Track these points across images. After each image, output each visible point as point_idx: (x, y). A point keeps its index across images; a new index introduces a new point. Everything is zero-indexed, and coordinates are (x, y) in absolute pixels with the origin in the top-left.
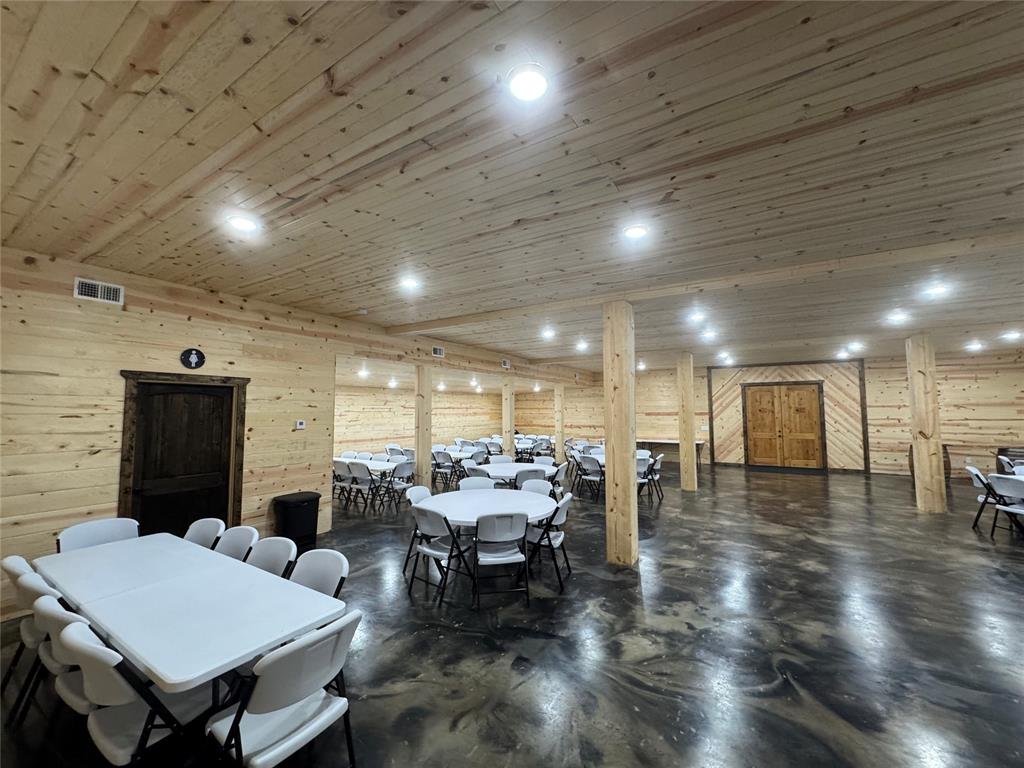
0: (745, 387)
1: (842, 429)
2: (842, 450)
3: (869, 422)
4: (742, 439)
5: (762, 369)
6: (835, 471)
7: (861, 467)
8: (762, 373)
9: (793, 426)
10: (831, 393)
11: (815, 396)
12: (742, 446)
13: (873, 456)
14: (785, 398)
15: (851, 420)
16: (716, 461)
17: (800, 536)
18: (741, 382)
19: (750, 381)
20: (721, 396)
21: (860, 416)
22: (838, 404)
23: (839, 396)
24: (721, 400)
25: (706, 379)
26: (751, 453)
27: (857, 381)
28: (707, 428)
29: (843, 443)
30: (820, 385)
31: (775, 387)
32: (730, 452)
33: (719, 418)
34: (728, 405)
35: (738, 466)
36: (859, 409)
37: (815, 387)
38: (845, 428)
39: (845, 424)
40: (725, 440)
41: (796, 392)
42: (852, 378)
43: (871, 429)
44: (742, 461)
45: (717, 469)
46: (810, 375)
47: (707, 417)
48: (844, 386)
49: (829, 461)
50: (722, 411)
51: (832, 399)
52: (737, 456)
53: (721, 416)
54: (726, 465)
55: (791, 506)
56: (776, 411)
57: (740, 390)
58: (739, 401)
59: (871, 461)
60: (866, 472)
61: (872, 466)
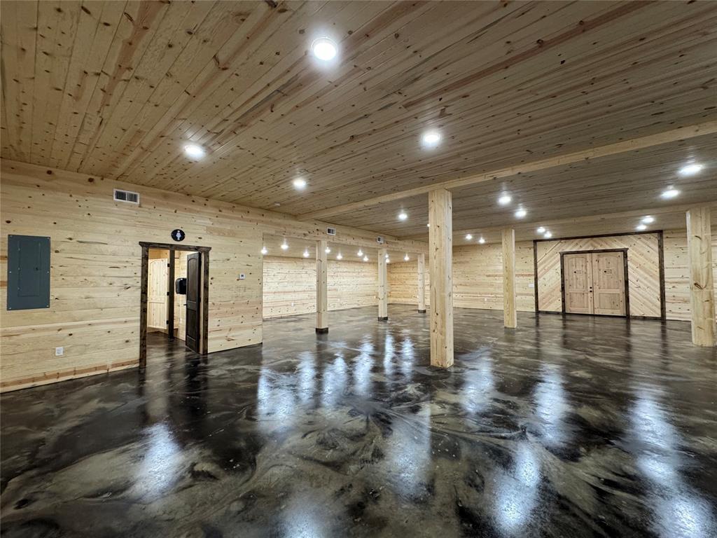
0: (563, 255)
1: (642, 285)
2: (644, 302)
3: (666, 280)
4: (560, 294)
5: (577, 240)
6: (636, 318)
7: (658, 315)
8: (577, 244)
9: (602, 284)
10: (634, 257)
11: (621, 260)
12: (561, 299)
13: (668, 306)
14: (595, 263)
15: (651, 279)
16: (540, 310)
17: (582, 357)
18: (561, 251)
19: (568, 250)
20: (545, 262)
21: (658, 275)
22: (640, 266)
23: (641, 260)
24: (544, 264)
25: (532, 250)
26: (568, 304)
27: (657, 248)
28: (533, 285)
29: (643, 296)
30: (625, 251)
31: (588, 254)
32: (550, 303)
33: (542, 279)
34: (549, 269)
35: (558, 313)
36: (658, 270)
37: (621, 254)
38: (645, 285)
39: (646, 282)
40: (548, 294)
41: (605, 258)
42: (651, 245)
43: (667, 286)
44: (561, 310)
45: (540, 316)
46: (617, 244)
47: (533, 277)
48: (645, 252)
49: (631, 309)
50: (545, 273)
51: (635, 263)
52: (556, 306)
53: (545, 276)
54: (547, 313)
55: (586, 339)
56: (588, 272)
57: (559, 256)
58: (559, 265)
59: (667, 310)
60: (662, 319)
61: (667, 314)
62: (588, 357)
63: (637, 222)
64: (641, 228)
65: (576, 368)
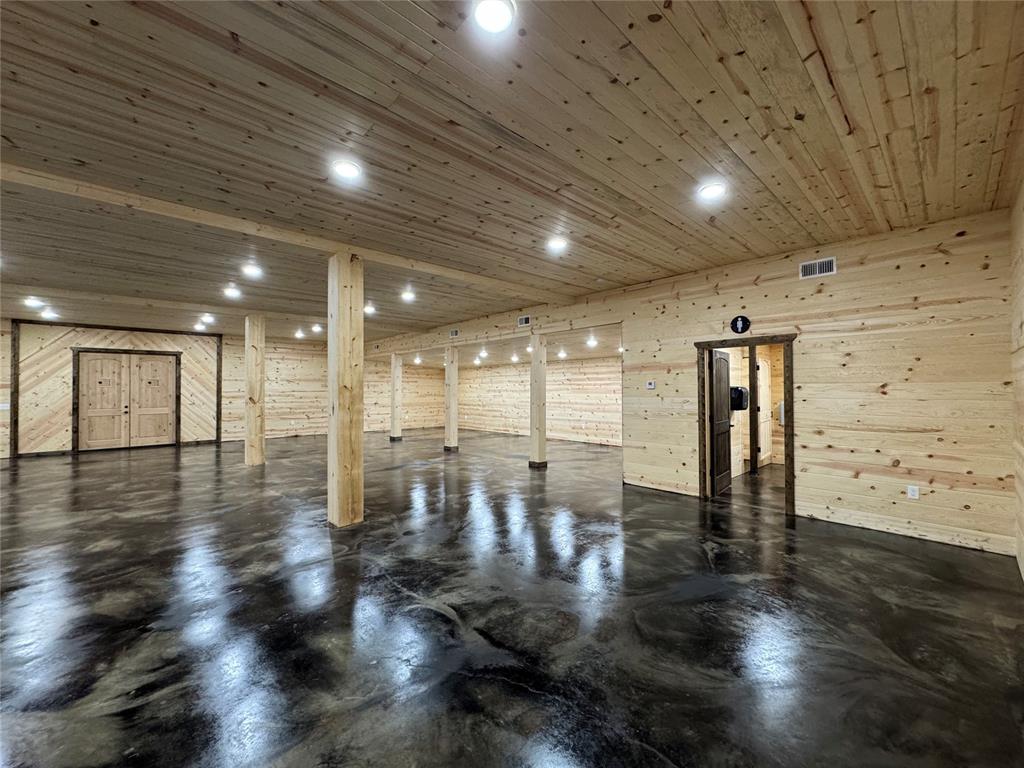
0: (77, 353)
1: (197, 402)
2: (197, 425)
3: (223, 394)
5: (107, 332)
6: (188, 444)
7: (214, 438)
8: (106, 338)
9: (144, 401)
10: (188, 364)
11: (172, 367)
12: (70, 428)
13: (224, 425)
14: (134, 368)
15: (207, 393)
16: (21, 451)
18: (73, 346)
20: (37, 362)
21: (215, 389)
22: (195, 377)
23: (197, 369)
24: (38, 367)
25: (9, 337)
26: (85, 435)
27: (215, 355)
28: (7, 407)
29: (198, 416)
30: (177, 356)
31: (124, 356)
32: (47, 437)
33: (30, 393)
34: (47, 376)
35: (63, 454)
36: (215, 382)
37: (172, 359)
38: (201, 401)
39: (202, 398)
40: (41, 422)
41: (150, 363)
42: (210, 351)
43: (224, 402)
44: (69, 447)
45: (21, 463)
46: (168, 345)
47: (9, 391)
48: (203, 359)
49: (182, 434)
50: (37, 383)
51: (189, 372)
52: (62, 441)
53: (36, 389)
54: (40, 456)
56: (123, 382)
57: (70, 355)
58: (69, 370)
59: (223, 430)
60: (217, 442)
61: (223, 435)
62: (116, 514)
63: (195, 319)
64: (199, 327)
65: (95, 539)
